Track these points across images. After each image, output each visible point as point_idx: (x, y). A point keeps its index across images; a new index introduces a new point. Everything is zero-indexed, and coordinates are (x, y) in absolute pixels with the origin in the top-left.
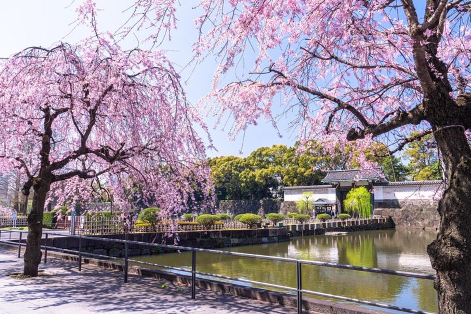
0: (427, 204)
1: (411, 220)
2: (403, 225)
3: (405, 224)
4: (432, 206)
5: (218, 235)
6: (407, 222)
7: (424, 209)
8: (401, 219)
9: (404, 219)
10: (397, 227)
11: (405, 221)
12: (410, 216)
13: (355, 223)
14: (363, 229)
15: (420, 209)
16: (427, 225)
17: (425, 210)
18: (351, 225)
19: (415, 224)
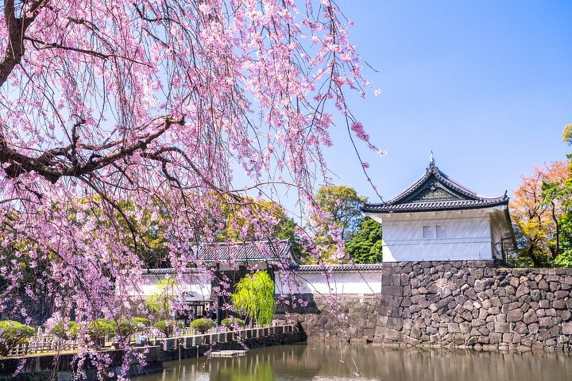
0: (355, 300)
1: (330, 328)
2: (318, 335)
3: (321, 334)
4: (362, 305)
5: (34, 366)
6: (324, 331)
7: (350, 310)
8: (315, 326)
9: (320, 326)
10: (309, 340)
11: (322, 330)
12: (330, 320)
13: (252, 334)
14: (262, 344)
15: (344, 309)
16: (354, 335)
17: (352, 310)
18: (246, 338)
19: (336, 334)
